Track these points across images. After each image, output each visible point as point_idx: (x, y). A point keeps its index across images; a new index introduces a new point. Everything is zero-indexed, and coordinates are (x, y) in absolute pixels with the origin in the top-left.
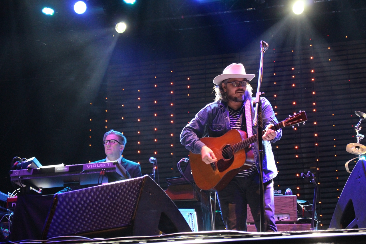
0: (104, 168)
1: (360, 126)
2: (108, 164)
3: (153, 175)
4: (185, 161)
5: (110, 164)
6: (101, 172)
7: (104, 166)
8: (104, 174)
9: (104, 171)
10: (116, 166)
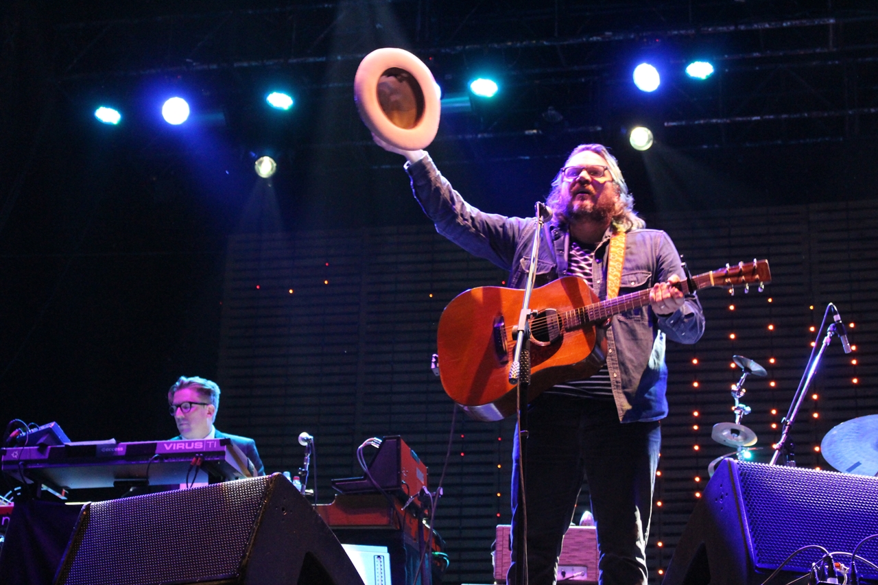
0: (200, 451)
1: (742, 387)
3: (305, 472)
4: (373, 444)
5: (213, 444)
6: (194, 459)
7: (201, 446)
8: (198, 463)
9: (199, 459)
10: (225, 448)
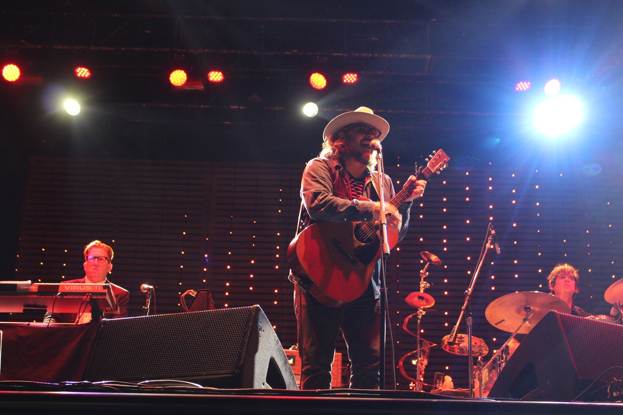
0: (90, 292)
1: (427, 271)
2: (96, 287)
3: (147, 309)
4: (191, 294)
5: (98, 288)
6: (86, 296)
7: (90, 289)
8: (88, 300)
9: (89, 297)
10: (106, 291)
